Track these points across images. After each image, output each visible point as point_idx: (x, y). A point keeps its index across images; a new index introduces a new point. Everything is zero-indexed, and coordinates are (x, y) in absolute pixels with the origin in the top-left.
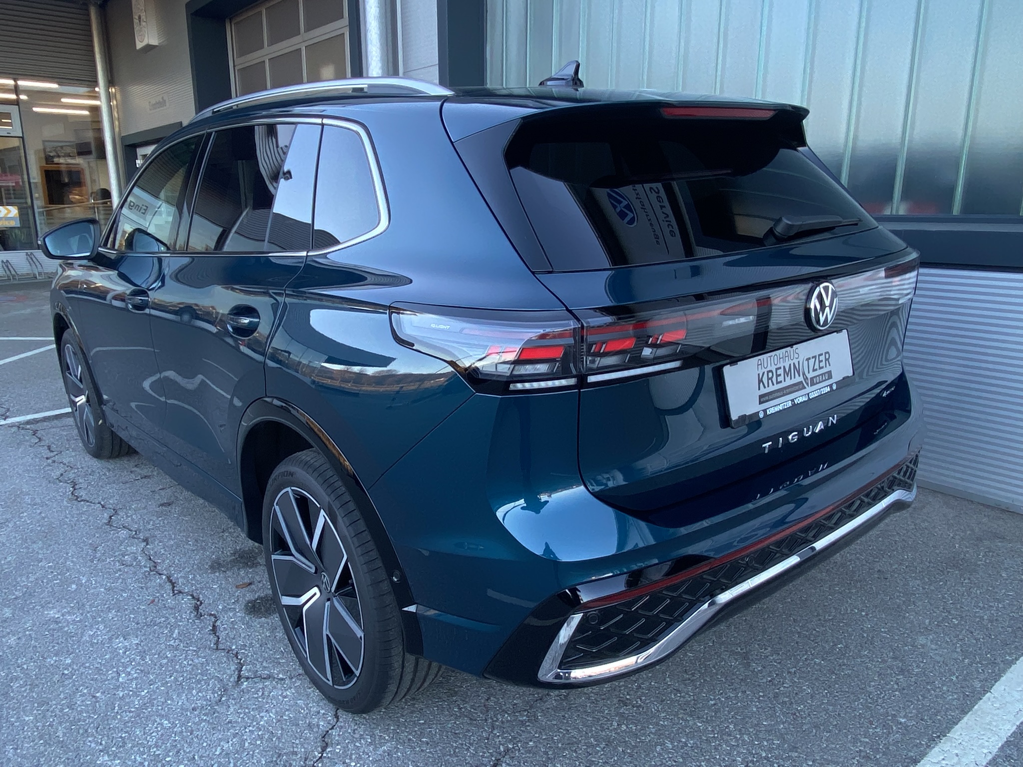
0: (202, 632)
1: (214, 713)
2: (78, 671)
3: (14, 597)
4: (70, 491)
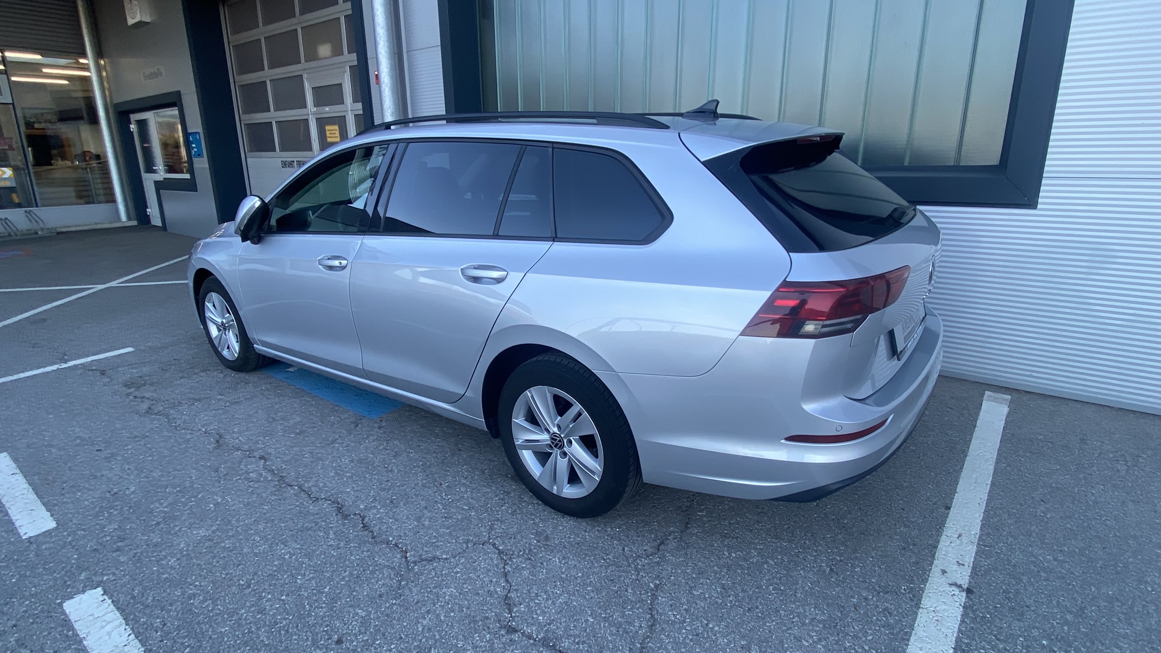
0: (356, 530)
1: (400, 596)
2: (254, 580)
4: (165, 422)
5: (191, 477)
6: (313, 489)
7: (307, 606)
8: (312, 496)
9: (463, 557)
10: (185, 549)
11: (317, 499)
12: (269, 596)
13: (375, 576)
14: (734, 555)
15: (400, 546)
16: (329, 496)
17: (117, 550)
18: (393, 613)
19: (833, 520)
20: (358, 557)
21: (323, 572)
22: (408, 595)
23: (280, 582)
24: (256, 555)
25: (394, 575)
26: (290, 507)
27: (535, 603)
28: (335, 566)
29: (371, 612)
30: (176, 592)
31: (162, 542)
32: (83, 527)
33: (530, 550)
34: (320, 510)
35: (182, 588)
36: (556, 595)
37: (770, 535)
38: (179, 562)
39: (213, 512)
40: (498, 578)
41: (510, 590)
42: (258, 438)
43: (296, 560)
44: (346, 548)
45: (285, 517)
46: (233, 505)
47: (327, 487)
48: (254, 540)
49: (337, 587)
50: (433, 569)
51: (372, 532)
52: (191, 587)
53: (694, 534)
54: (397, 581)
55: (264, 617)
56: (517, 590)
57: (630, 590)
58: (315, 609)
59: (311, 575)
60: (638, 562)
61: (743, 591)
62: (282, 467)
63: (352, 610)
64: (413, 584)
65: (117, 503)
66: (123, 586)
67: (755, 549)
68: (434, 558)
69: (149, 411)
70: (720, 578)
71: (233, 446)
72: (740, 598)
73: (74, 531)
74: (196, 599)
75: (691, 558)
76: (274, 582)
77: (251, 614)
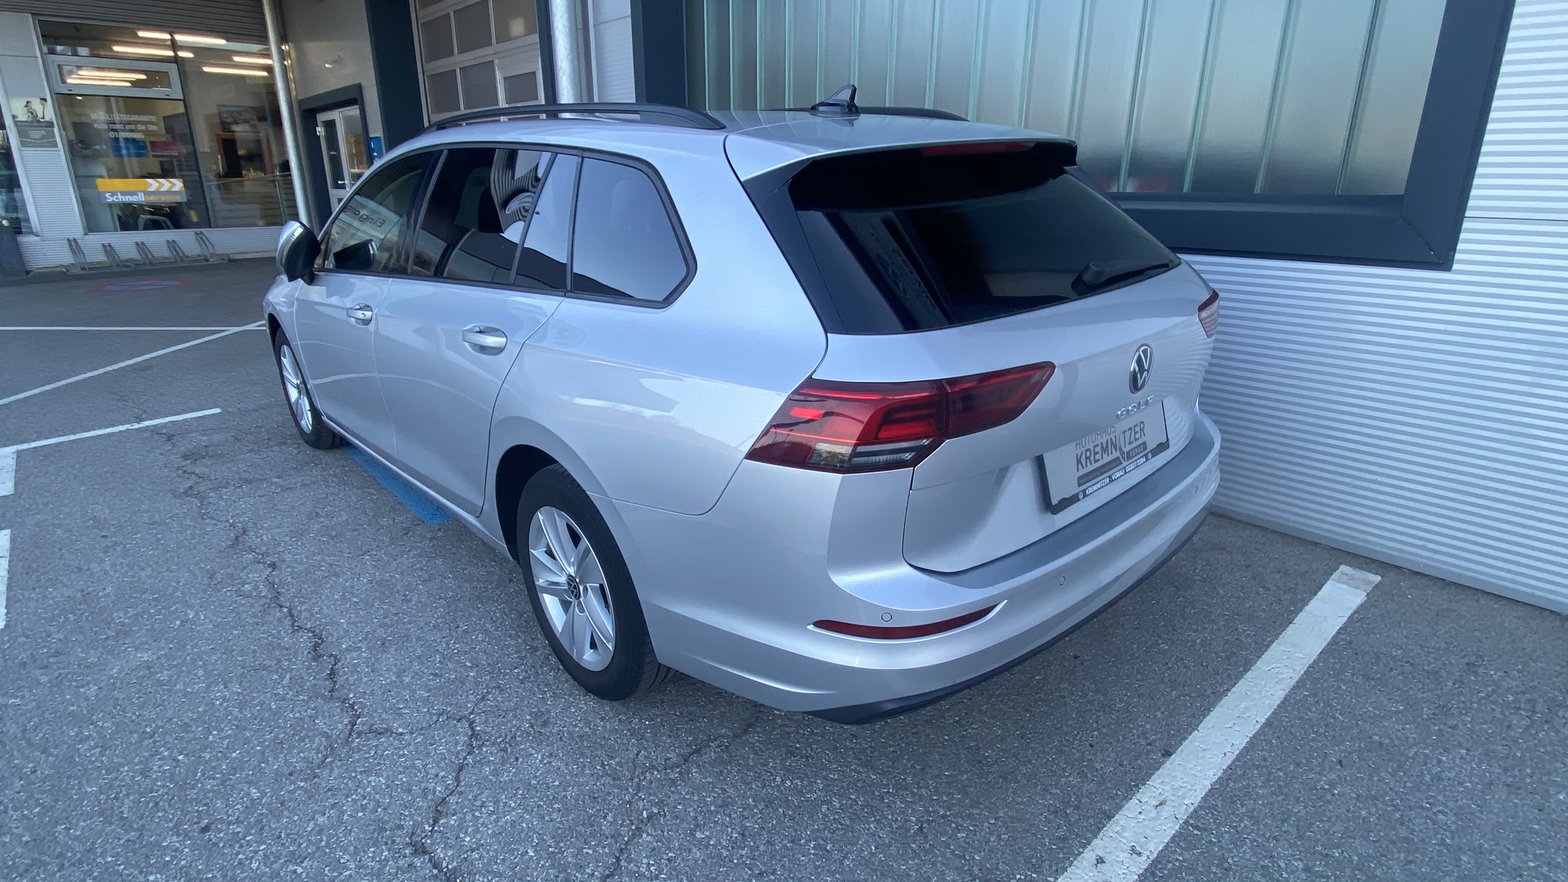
0: (317, 677)
1: (314, 777)
2: (163, 728)
3: (105, 637)
4: (196, 507)
5: (179, 582)
6: (304, 614)
7: (200, 774)
8: (296, 624)
9: (423, 734)
10: (115, 676)
11: (300, 628)
12: (166, 753)
13: (302, 744)
14: (788, 784)
15: (356, 708)
16: (315, 627)
17: (45, 667)
18: (291, 800)
20: (298, 715)
21: (246, 730)
22: (323, 778)
23: (190, 735)
24: (185, 694)
25: (325, 747)
26: (263, 635)
27: (473, 816)
28: (264, 723)
29: (266, 794)
30: (71, 732)
31: (97, 663)
32: (29, 633)
33: (513, 737)
34: (294, 644)
35: (80, 727)
36: (506, 809)
37: (859, 759)
39: (175, 630)
40: (449, 772)
41: (452, 792)
42: (284, 539)
43: (226, 708)
44: (292, 700)
45: (249, 648)
46: (201, 625)
47: (321, 614)
48: (196, 674)
49: (248, 753)
50: (376, 746)
51: (335, 682)
53: (750, 743)
54: (324, 755)
55: (143, 780)
56: (461, 793)
57: (610, 817)
58: (205, 779)
59: (229, 732)
60: (648, 774)
61: (768, 843)
62: (287, 579)
64: (339, 763)
65: (81, 607)
67: (825, 778)
68: (387, 731)
69: (188, 492)
70: (747, 818)
71: (250, 546)
72: (757, 853)
73: (17, 637)
74: (87, 744)
75: (725, 780)
76: (182, 735)
77: (132, 774)
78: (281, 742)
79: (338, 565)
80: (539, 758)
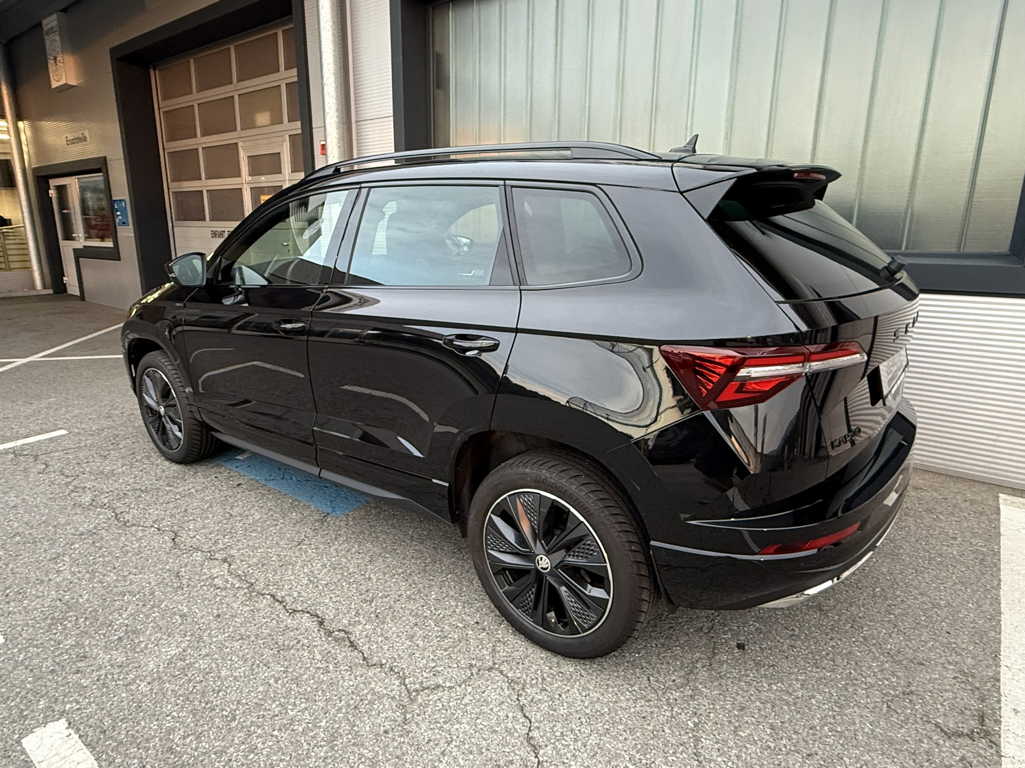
0: (343, 650)
1: (408, 733)
4: (112, 516)
5: (150, 583)
6: (287, 598)
7: (305, 744)
8: (287, 608)
9: (469, 685)
10: (155, 670)
11: (295, 611)
12: (259, 731)
13: (376, 707)
14: (775, 688)
15: (396, 670)
16: (306, 608)
17: (78, 672)
18: (403, 754)
19: (874, 645)
20: (351, 683)
21: (316, 701)
22: (416, 731)
23: (269, 712)
24: (235, 678)
25: (396, 706)
26: (266, 620)
27: (563, 745)
28: (328, 694)
29: (377, 752)
30: (152, 725)
31: (128, 661)
32: (35, 643)
33: (544, 679)
34: (299, 624)
35: (157, 720)
36: (584, 735)
37: (809, 663)
38: (149, 687)
39: (180, 625)
40: (514, 712)
41: (530, 727)
42: (218, 537)
43: (283, 686)
44: (336, 671)
45: (262, 633)
46: (202, 618)
47: (302, 597)
48: (231, 660)
49: (335, 721)
50: (439, 699)
51: (361, 651)
52: (168, 718)
53: (724, 661)
54: (401, 713)
55: (257, 757)
56: (538, 728)
57: (667, 731)
58: (313, 748)
59: (303, 705)
60: (669, 695)
61: (795, 732)
62: (248, 571)
63: (356, 750)
64: (419, 718)
65: (71, 614)
66: (89, 717)
67: (797, 680)
68: (438, 686)
69: (93, 504)
70: (766, 717)
71: (192, 546)
72: (794, 741)
73: (25, 648)
74: (176, 734)
75: (727, 690)
76: (261, 713)
77: (243, 754)
78: (356, 707)
79: (285, 556)
80: (577, 692)
